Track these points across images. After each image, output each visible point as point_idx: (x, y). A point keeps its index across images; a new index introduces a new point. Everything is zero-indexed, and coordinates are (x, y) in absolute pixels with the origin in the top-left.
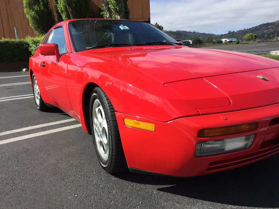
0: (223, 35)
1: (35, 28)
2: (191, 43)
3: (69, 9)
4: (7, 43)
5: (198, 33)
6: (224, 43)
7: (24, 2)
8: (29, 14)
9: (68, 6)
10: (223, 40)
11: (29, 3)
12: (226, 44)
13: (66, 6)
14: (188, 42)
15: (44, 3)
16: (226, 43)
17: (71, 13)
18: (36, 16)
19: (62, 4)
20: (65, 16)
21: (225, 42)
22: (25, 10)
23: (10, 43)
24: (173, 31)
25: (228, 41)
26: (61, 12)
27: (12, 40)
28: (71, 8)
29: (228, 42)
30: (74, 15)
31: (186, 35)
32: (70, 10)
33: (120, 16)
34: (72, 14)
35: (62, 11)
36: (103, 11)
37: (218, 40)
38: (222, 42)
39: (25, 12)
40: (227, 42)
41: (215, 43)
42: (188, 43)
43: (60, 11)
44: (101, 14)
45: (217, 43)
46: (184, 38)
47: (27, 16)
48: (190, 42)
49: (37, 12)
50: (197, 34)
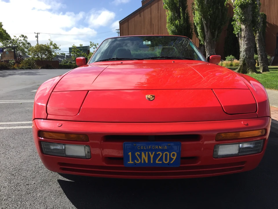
3: (204, 21)
7: (167, 18)
8: (170, 29)
11: (171, 19)
13: (202, 19)
15: (184, 18)
18: (175, 30)
19: (198, 17)
20: (199, 29)
22: (167, 25)
27: (145, 52)
28: (206, 20)
30: (208, 27)
33: (245, 25)
34: (207, 26)
35: (197, 24)
36: (234, 20)
43: (196, 24)
44: (232, 23)
47: (168, 30)
49: (176, 26)
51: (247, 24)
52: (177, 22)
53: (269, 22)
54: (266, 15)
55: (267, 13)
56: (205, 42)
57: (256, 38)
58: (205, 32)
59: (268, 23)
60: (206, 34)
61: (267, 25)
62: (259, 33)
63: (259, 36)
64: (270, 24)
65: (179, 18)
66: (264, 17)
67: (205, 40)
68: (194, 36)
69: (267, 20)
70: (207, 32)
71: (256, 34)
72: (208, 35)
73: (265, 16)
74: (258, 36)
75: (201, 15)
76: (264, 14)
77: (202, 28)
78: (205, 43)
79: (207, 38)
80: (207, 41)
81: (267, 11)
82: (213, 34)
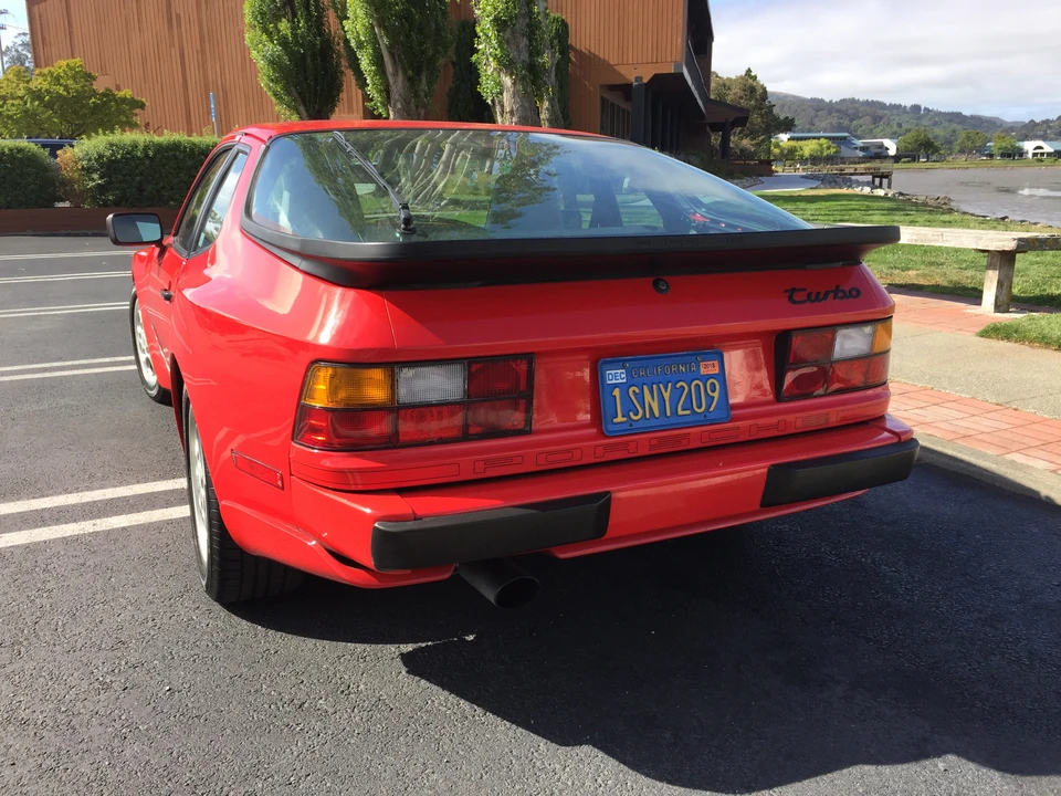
0: (1038, 124)
1: (275, 95)
2: (892, 152)
3: (381, 37)
4: (176, 146)
5: (931, 111)
6: (1030, 155)
7: (247, 9)
8: (260, 51)
9: (380, 26)
10: (1029, 146)
11: (263, 14)
12: (1041, 161)
13: (372, 27)
14: (881, 146)
15: (307, 12)
16: (1039, 156)
17: (389, 52)
18: (280, 57)
19: (359, 19)
20: (367, 61)
21: (1035, 155)
22: (248, 35)
23: (185, 147)
24: (827, 100)
25: (1048, 148)
26: (358, 48)
28: (388, 34)
29: (1049, 154)
31: (876, 119)
32: (384, 41)
33: (511, 76)
34: (392, 55)
35: (360, 45)
37: (1004, 144)
38: (1021, 153)
39: (247, 42)
40: (1042, 154)
41: (991, 156)
42: (879, 150)
43: (353, 44)
45: (1003, 155)
46: (871, 131)
47: (254, 54)
48: (887, 149)
49: (284, 42)
50: (924, 115)
51: (517, 75)
52: (284, 26)
53: (578, 47)
54: (569, 23)
55: (569, 15)
56: (390, 109)
57: (542, 116)
58: (390, 77)
59: (575, 50)
60: (391, 80)
61: (572, 56)
62: (551, 100)
63: (551, 110)
64: (579, 53)
65: (288, 10)
66: (563, 30)
67: (389, 102)
68: (349, 78)
69: (571, 41)
70: (395, 74)
71: (541, 100)
72: (398, 85)
73: (564, 24)
74: (547, 109)
75: (372, 16)
76: (563, 20)
77: (378, 61)
78: (391, 113)
79: (395, 95)
80: (395, 104)
81: (569, 11)
82: (412, 82)
